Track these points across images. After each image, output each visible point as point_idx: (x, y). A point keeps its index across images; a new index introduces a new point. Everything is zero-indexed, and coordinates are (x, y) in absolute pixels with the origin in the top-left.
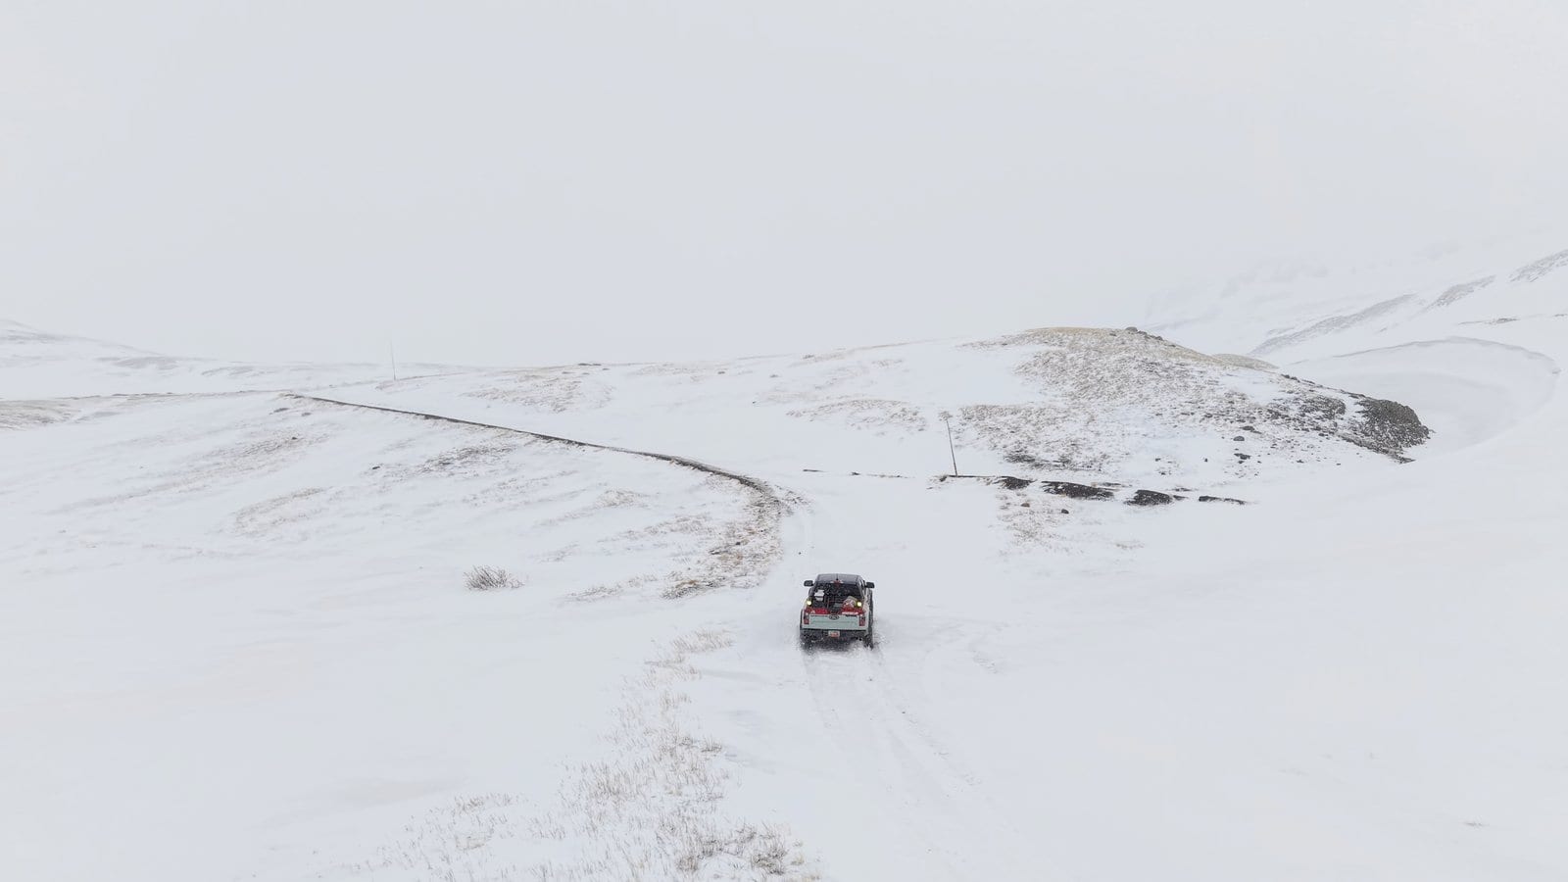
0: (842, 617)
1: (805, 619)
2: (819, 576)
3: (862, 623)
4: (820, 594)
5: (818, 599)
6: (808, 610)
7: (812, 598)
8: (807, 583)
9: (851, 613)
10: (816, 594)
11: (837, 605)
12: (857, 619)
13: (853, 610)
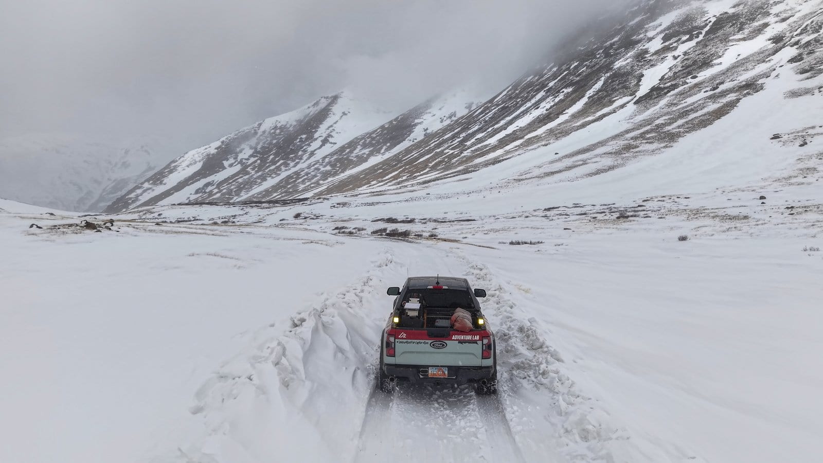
0: (452, 345)
1: (388, 347)
2: (409, 279)
3: (485, 356)
4: (413, 305)
5: (411, 314)
6: (394, 331)
7: (400, 310)
8: (392, 291)
9: (469, 337)
10: (408, 306)
11: (441, 323)
12: (477, 349)
13: (470, 332)
